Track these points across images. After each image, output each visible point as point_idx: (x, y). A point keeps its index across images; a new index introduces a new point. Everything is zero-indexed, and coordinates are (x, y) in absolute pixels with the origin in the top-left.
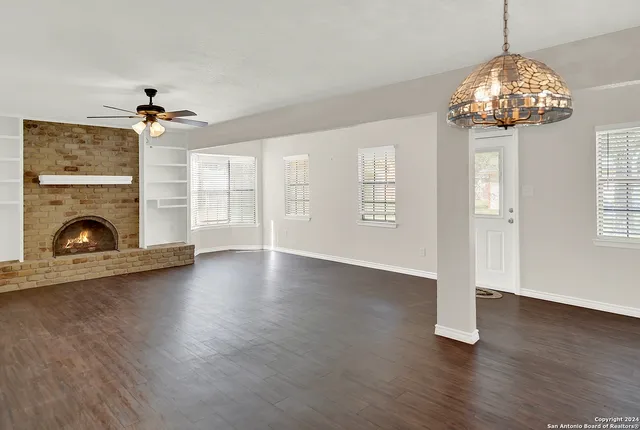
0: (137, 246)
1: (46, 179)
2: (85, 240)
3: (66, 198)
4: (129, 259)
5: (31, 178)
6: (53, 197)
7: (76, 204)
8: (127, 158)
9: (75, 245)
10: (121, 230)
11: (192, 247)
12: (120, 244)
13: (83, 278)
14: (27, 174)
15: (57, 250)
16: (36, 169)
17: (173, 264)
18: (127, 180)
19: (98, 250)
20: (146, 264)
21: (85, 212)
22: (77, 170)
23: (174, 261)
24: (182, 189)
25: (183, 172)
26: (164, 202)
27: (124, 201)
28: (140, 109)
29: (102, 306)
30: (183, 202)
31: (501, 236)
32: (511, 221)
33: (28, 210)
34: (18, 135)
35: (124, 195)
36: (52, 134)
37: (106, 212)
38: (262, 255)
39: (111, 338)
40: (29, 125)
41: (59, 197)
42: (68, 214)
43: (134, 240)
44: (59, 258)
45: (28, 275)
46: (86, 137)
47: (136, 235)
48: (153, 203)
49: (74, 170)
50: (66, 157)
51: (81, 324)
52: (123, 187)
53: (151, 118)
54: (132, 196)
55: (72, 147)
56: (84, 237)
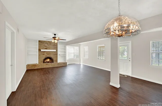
0: (57, 62)
1: (42, 50)
2: (49, 61)
3: (45, 53)
4: (55, 64)
5: (40, 50)
6: (43, 53)
7: (47, 55)
8: (55, 47)
9: (47, 62)
10: (54, 59)
11: (66, 63)
12: (54, 62)
13: (47, 67)
14: (39, 49)
15: (44, 62)
16: (40, 48)
17: (63, 66)
18: (55, 51)
19: (51, 62)
20: (58, 65)
21: (48, 56)
22: (47, 49)
23: (63, 65)
24: (65, 52)
25: (65, 49)
26: (62, 55)
27: (55, 54)
28: (53, 38)
29: (48, 73)
30: (65, 55)
31: (127, 64)
32: (130, 61)
33: (39, 55)
34: (37, 43)
35: (55, 53)
36: (43, 43)
37: (52, 56)
38: (80, 65)
39: (46, 79)
40: (39, 41)
41: (44, 53)
42: (46, 56)
43: (56, 61)
44: (44, 64)
45: (39, 66)
46: (48, 43)
47: (57, 60)
48: (60, 55)
49: (46, 49)
50: (45, 47)
51: (43, 76)
52: (55, 52)
53: (55, 39)
54: (56, 53)
55: (46, 45)
56: (48, 60)
